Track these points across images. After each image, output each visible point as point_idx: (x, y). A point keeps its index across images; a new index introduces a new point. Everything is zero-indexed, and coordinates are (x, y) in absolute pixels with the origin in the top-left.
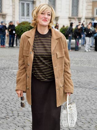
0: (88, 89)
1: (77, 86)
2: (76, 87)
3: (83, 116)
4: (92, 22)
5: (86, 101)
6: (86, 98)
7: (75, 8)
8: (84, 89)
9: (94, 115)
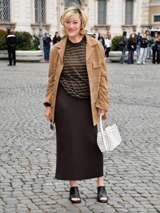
0: (145, 106)
1: (133, 103)
2: (131, 104)
3: (140, 136)
4: (149, 30)
5: (143, 119)
6: (143, 116)
7: (129, 15)
8: (140, 107)
9: (153, 134)
